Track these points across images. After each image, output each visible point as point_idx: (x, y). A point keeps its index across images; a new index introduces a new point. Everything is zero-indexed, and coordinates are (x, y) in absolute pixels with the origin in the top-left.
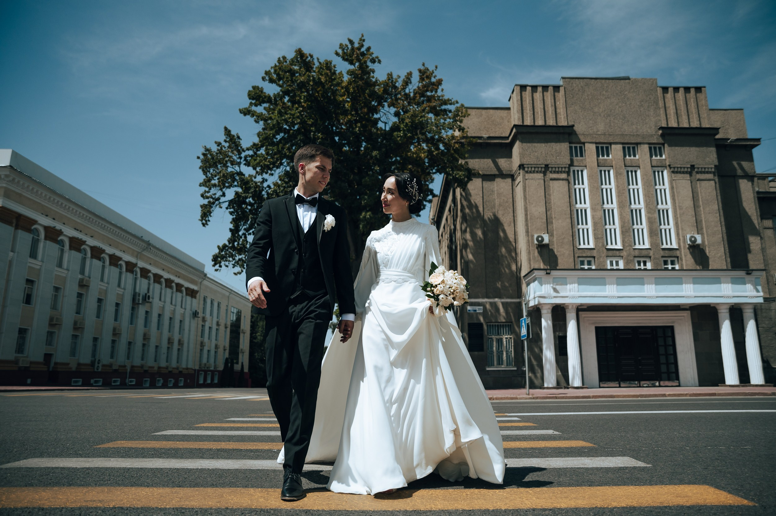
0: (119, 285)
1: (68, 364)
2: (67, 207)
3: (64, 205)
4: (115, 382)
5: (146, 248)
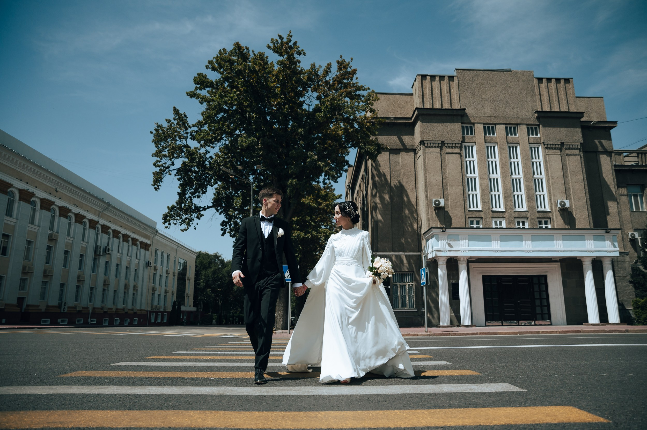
0: (83, 240)
1: (38, 306)
2: (39, 173)
3: (36, 172)
4: (79, 321)
5: (107, 208)
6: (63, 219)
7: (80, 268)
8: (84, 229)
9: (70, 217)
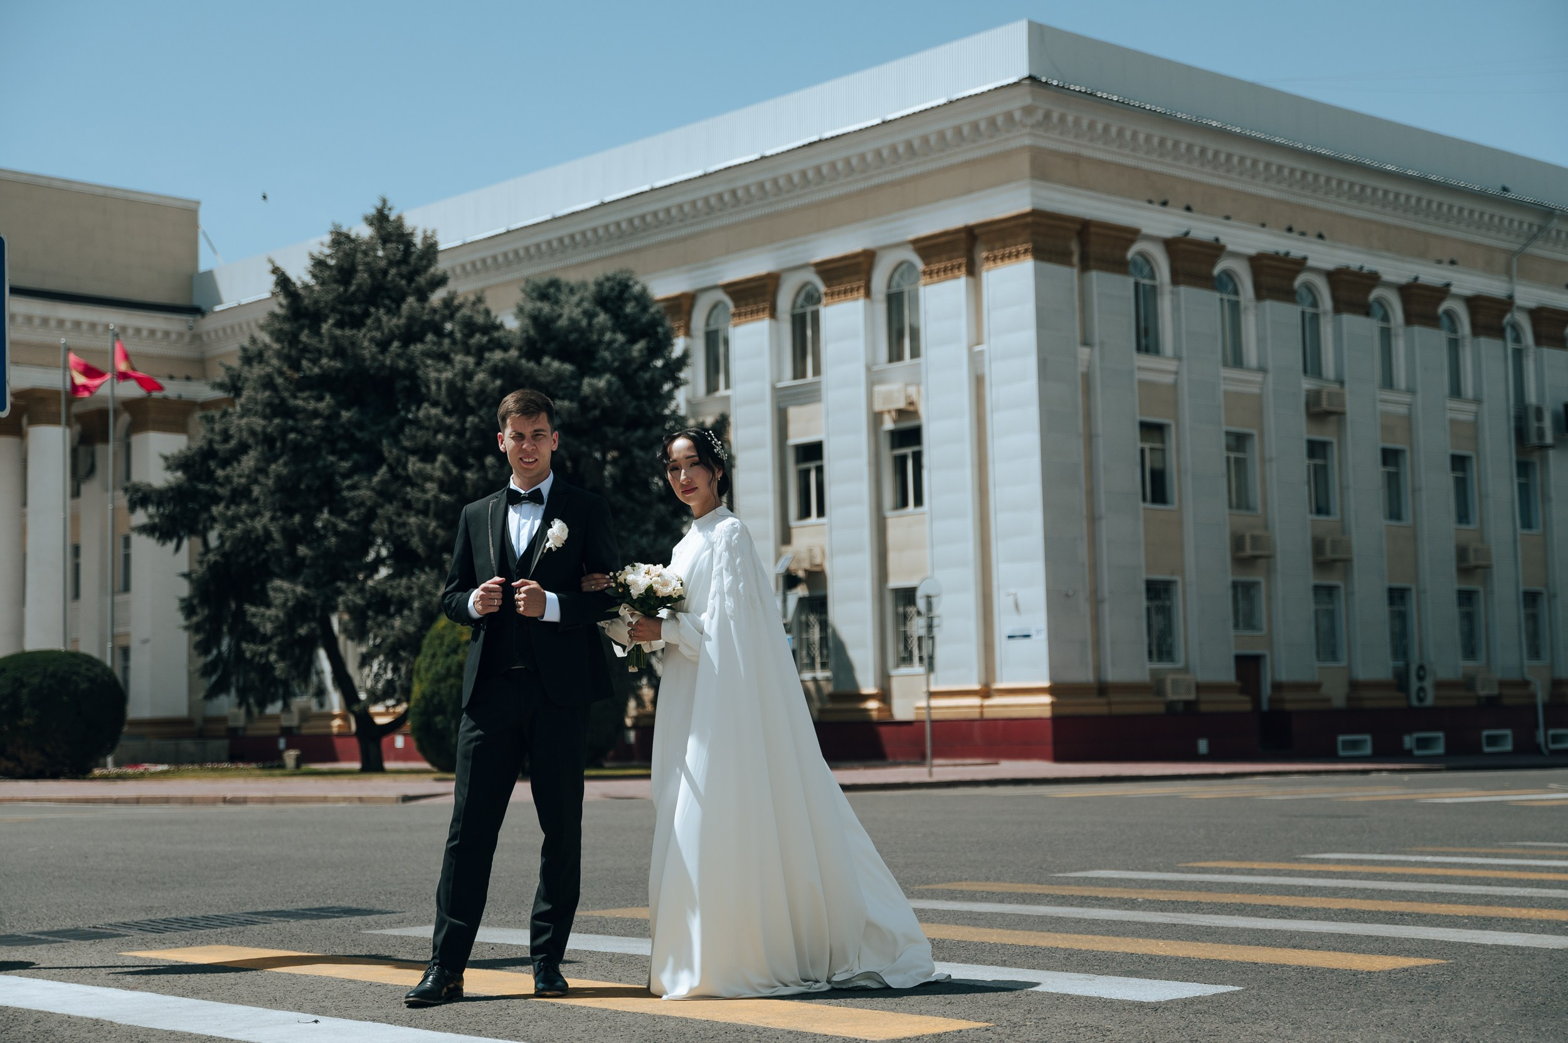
0: (1456, 391)
1: (1316, 686)
4: (1493, 740)
5: (1540, 228)
6: (1352, 322)
7: (1463, 516)
8: (1454, 345)
9: (1382, 305)
